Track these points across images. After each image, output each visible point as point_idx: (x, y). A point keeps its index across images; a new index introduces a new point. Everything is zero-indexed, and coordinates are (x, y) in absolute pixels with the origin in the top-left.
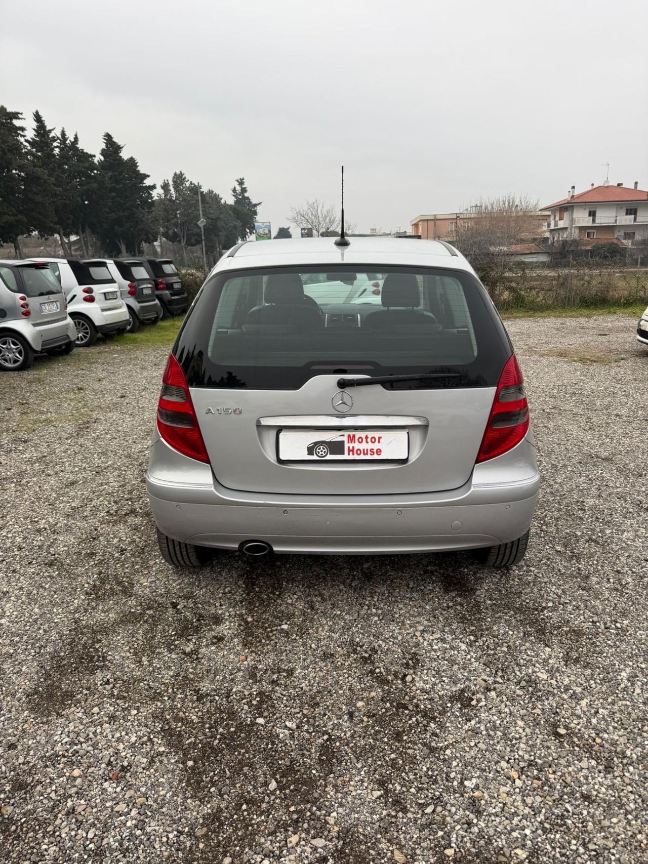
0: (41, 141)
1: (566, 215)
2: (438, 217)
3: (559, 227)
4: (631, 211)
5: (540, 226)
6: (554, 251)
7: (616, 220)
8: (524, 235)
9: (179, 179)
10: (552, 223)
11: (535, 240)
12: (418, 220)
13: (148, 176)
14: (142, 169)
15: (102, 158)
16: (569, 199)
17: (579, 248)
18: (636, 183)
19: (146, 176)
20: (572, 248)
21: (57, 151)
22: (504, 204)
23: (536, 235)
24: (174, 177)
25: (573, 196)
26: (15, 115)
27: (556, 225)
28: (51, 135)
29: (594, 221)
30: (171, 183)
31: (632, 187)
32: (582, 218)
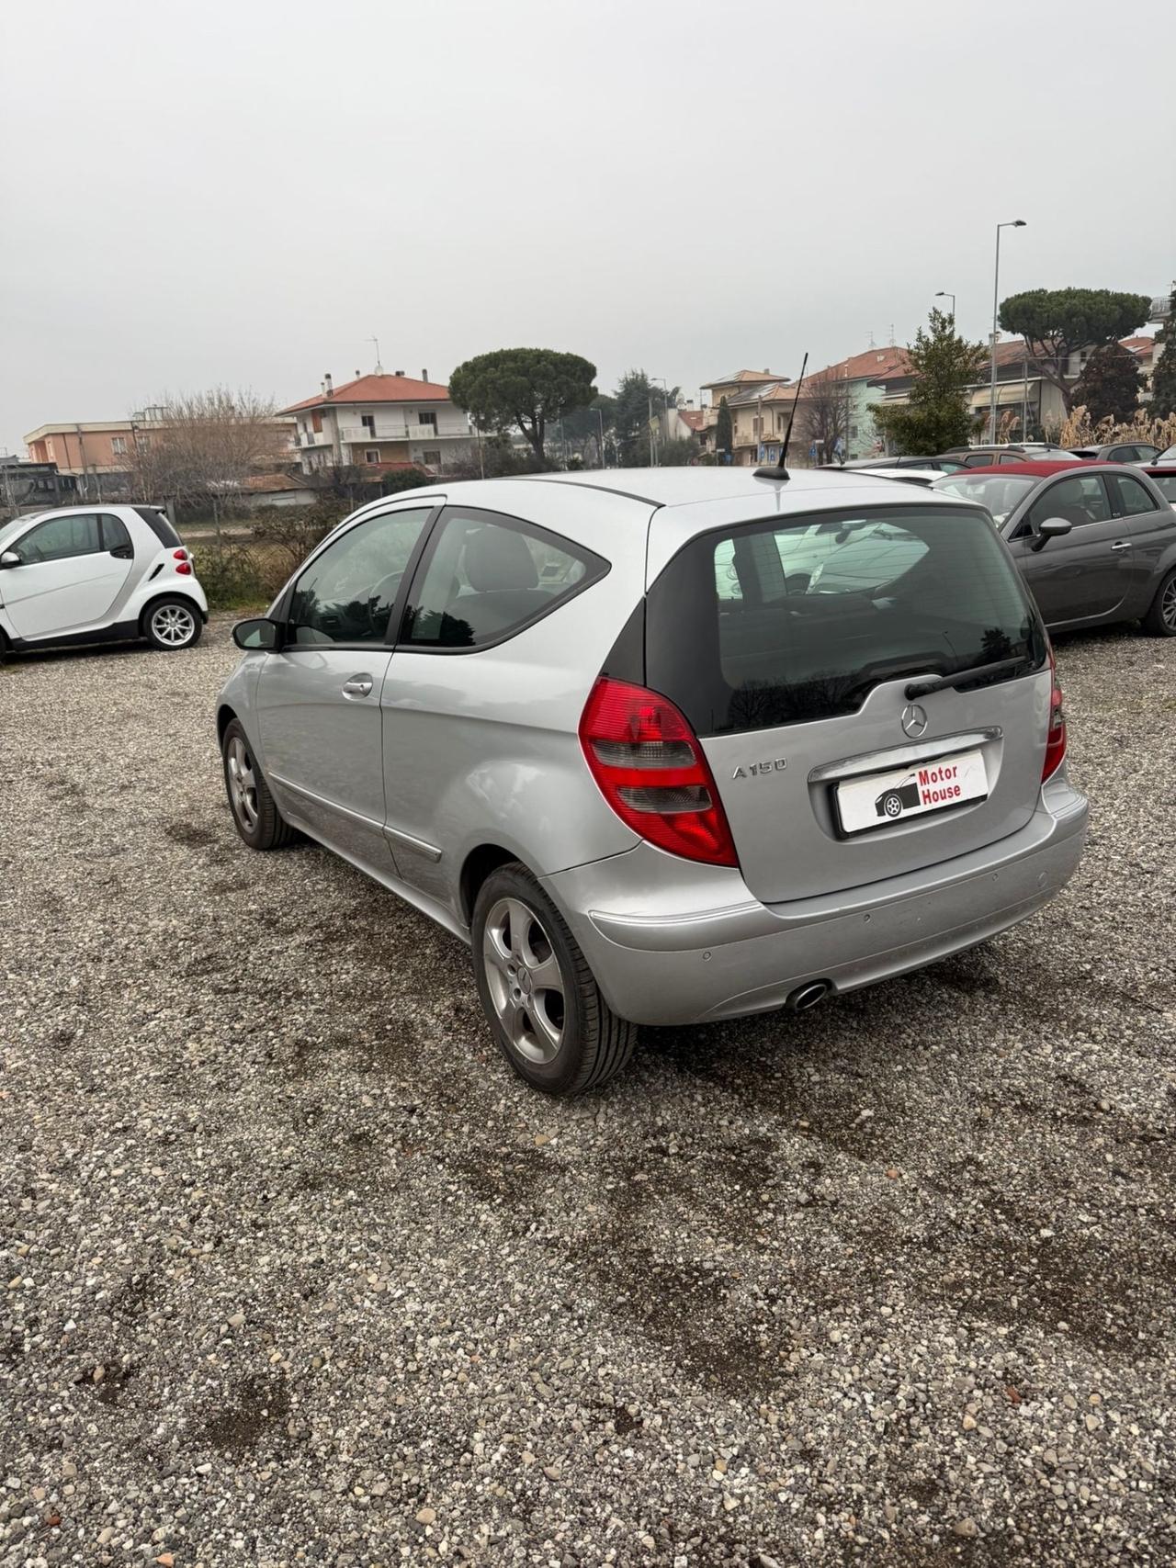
1: (325, 423)
2: (84, 429)
3: (317, 444)
4: (428, 418)
5: (283, 443)
6: (322, 485)
7: (407, 433)
8: (257, 460)
10: (304, 438)
11: (279, 468)
12: (42, 434)
16: (325, 396)
17: (362, 480)
18: (425, 372)
20: (351, 480)
22: (213, 404)
23: (281, 458)
25: (330, 392)
27: (311, 440)
29: (373, 433)
31: (420, 378)
32: (353, 429)
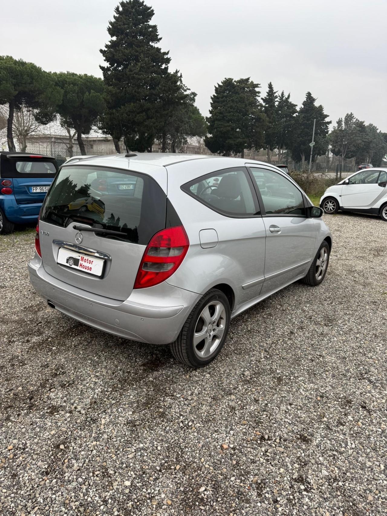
0: (269, 99)
9: (349, 117)
13: (328, 116)
14: (325, 112)
15: (303, 107)
19: (327, 116)
21: (277, 103)
24: (346, 116)
26: (257, 86)
28: (275, 95)
30: (343, 120)
